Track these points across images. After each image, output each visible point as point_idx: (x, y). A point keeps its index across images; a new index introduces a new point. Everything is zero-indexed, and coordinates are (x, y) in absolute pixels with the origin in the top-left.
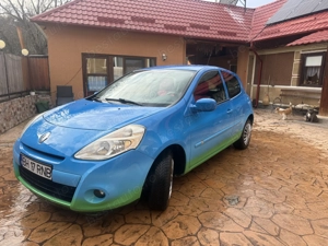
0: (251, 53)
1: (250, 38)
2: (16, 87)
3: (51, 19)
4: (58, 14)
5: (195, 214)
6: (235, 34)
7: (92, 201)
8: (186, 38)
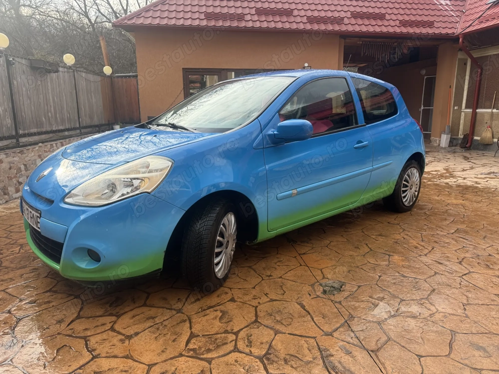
0: (461, 55)
1: (459, 29)
2: (91, 118)
3: (140, 21)
4: (150, 14)
5: (255, 303)
6: (430, 24)
7: (84, 264)
8: (344, 36)
